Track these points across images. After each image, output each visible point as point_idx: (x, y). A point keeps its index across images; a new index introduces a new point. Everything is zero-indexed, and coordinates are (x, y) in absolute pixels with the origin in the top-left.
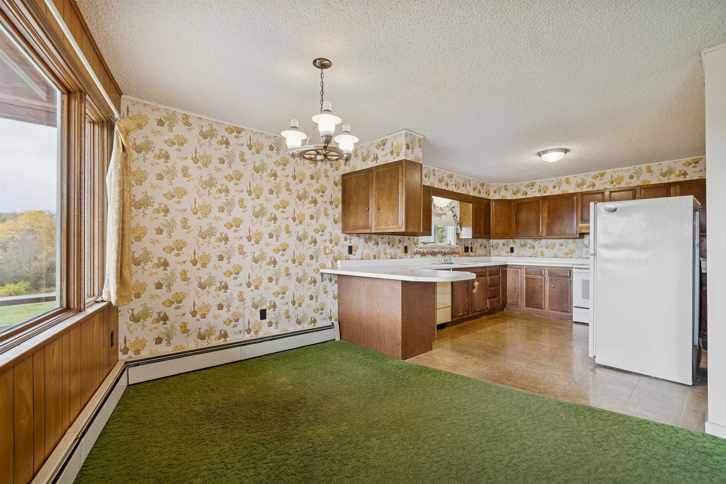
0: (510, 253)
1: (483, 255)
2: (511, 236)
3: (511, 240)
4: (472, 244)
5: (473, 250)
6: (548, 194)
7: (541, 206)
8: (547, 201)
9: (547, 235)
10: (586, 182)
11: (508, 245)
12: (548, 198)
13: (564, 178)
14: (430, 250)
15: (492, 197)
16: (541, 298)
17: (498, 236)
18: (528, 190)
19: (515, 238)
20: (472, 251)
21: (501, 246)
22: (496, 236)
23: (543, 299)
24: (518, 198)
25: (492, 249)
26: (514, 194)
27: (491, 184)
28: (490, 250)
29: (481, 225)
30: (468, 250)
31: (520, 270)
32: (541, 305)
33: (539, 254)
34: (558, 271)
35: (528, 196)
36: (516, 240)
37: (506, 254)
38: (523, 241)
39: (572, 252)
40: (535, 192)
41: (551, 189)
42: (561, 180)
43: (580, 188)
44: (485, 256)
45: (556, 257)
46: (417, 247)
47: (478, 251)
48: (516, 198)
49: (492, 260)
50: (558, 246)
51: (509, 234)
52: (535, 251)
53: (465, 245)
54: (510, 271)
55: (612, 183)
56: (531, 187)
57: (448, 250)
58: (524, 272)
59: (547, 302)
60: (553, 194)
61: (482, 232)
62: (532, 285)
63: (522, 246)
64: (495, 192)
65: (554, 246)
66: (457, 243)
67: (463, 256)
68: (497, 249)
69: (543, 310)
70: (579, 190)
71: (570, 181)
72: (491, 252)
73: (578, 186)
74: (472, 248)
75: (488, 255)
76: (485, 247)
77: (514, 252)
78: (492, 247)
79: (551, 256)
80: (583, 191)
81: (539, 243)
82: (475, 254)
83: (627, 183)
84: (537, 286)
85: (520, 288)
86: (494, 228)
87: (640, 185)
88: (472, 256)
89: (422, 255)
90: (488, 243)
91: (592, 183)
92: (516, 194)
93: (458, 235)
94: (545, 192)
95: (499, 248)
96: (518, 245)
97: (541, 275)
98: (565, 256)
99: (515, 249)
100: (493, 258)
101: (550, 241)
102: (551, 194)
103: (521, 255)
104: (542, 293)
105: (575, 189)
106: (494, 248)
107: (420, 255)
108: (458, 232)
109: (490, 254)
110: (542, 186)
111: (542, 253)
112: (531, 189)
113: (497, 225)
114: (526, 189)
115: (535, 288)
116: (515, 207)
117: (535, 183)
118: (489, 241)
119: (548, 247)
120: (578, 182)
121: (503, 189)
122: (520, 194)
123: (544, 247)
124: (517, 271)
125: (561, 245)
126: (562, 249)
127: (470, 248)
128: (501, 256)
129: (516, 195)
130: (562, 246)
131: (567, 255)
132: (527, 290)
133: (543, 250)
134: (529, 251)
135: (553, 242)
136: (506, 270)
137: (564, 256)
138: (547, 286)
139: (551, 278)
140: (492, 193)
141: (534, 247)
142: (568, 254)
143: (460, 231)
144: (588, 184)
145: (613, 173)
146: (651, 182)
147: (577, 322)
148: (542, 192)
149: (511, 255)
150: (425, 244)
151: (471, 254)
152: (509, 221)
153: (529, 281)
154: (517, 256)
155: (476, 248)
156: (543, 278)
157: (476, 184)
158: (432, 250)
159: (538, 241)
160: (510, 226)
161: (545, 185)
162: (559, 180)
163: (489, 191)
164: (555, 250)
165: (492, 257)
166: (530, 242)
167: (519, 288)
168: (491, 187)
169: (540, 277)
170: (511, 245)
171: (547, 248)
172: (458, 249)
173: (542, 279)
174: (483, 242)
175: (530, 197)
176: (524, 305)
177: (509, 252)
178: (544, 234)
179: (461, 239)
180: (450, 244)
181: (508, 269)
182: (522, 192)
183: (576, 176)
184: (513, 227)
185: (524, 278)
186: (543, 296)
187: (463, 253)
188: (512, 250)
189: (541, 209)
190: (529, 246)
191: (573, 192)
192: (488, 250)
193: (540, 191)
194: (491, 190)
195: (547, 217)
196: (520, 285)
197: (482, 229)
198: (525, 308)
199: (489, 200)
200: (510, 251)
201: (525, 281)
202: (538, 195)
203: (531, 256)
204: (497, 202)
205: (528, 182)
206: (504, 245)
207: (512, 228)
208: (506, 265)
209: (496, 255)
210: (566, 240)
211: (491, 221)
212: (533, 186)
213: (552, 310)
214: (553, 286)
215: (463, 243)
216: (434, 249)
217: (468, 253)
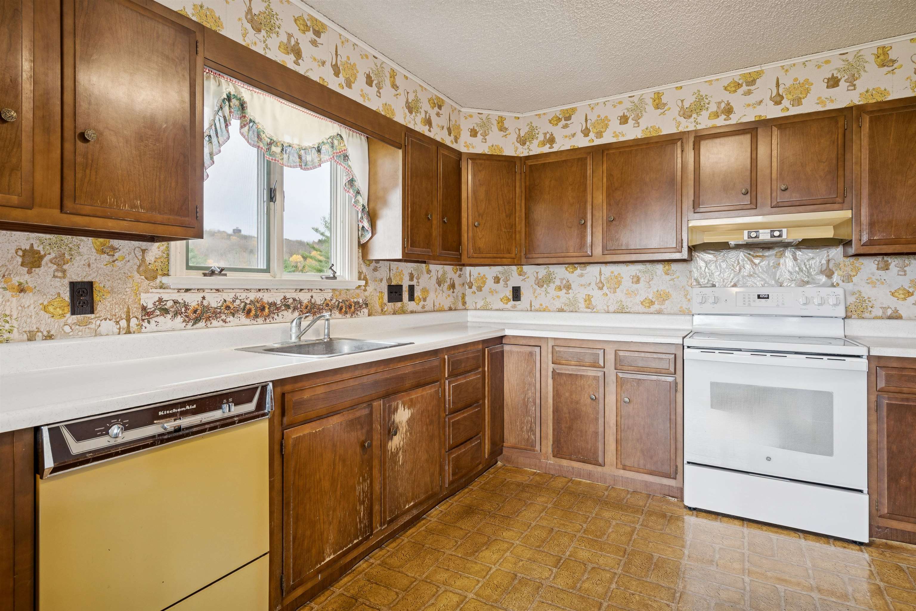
0: (512, 303)
1: (446, 308)
2: (513, 255)
3: (514, 268)
4: (411, 279)
5: (417, 293)
6: (607, 138)
7: (589, 172)
8: (605, 158)
9: (606, 252)
10: (707, 101)
11: (506, 280)
12: (608, 150)
13: (648, 93)
14: (243, 296)
15: (466, 146)
16: (596, 433)
17: (480, 255)
18: (558, 132)
19: (524, 260)
20: (412, 298)
21: (490, 282)
22: (475, 255)
23: (601, 437)
24: (531, 153)
25: (468, 291)
26: (523, 142)
27: (463, 110)
28: (464, 296)
29: (435, 222)
30: (401, 295)
31: (537, 349)
32: (596, 453)
33: (582, 305)
34: (643, 355)
35: (556, 148)
36: (525, 268)
37: (501, 305)
38: (542, 271)
39: (663, 297)
40: (574, 135)
41: (615, 125)
42: (641, 100)
43: (692, 119)
44: (450, 309)
45: (622, 310)
46: (162, 287)
47: (431, 297)
48: (527, 155)
49: (469, 319)
50: (627, 283)
51: (509, 252)
52: (571, 296)
53: (390, 279)
54: (511, 352)
55: (778, 103)
56: (563, 122)
57: (328, 296)
58: (550, 356)
59: (611, 446)
60: (621, 139)
61: (437, 242)
62: (571, 395)
63: (540, 283)
64: (474, 133)
65: (619, 283)
66: (360, 273)
67: (383, 312)
68: (481, 290)
69: (599, 469)
70: (687, 125)
71: (664, 100)
72: (467, 299)
73: (686, 114)
74: (411, 289)
75: (460, 306)
76: (453, 286)
77: (522, 298)
78: (470, 287)
79: (611, 309)
80: (699, 127)
81: (581, 276)
82: (423, 307)
83: (820, 101)
84: (585, 399)
85: (538, 401)
86: (470, 234)
87: (858, 103)
88: (412, 312)
89: (193, 316)
90: (460, 276)
91: (723, 105)
92: (528, 143)
93: (364, 247)
94: (599, 135)
95: (485, 289)
96: (532, 280)
97: (595, 365)
98: (646, 310)
99: (523, 291)
100: (472, 316)
101: (607, 270)
102: (614, 140)
103: (537, 307)
104: (597, 419)
105: (679, 124)
106: (474, 288)
107: (179, 319)
108: (363, 241)
109: (464, 303)
110: (592, 117)
111: (588, 299)
112: (565, 126)
113: (479, 224)
114: (551, 129)
115: (577, 403)
116: (523, 175)
117: (574, 110)
118: (461, 270)
119: (603, 285)
120: (686, 105)
121: (495, 128)
122: (535, 142)
123: (593, 285)
124: (531, 354)
125: (635, 280)
126: (637, 290)
127: (405, 289)
128: (491, 309)
129: (526, 147)
130: (638, 281)
131: (649, 307)
132: (556, 410)
133: (591, 293)
134: (558, 297)
135: (616, 273)
136: (502, 352)
137: (641, 308)
138: (611, 399)
139: (620, 375)
140: (465, 136)
141: (568, 287)
142: (652, 303)
143: (370, 235)
144: (713, 108)
145: (781, 74)
146: (889, 94)
147: (695, 509)
148: (592, 135)
149: (514, 307)
150: (213, 273)
151: (412, 306)
152: (509, 216)
153: (562, 382)
154: (529, 309)
155: (425, 291)
156: (600, 374)
157: (415, 92)
158: (252, 296)
159: (579, 271)
160: (512, 226)
161: (599, 116)
162: (636, 99)
163: (458, 128)
164: (620, 295)
165: (470, 313)
166: (560, 272)
167: (535, 403)
168: (462, 119)
169: (591, 372)
170: (515, 281)
171: (601, 289)
172: (366, 293)
173: (596, 378)
174: (444, 273)
175: (562, 149)
176: (550, 450)
177: (509, 300)
178: (598, 250)
179: (377, 261)
180: (334, 278)
181: (506, 348)
182: (541, 137)
183: (681, 87)
184: (520, 232)
185: (550, 374)
186: (601, 429)
187: (382, 305)
188: (516, 293)
189: (589, 182)
190: (558, 282)
191: (674, 131)
192: (460, 295)
193: (586, 132)
194: (462, 127)
195: (605, 204)
196: (538, 395)
197: (436, 231)
198: (552, 461)
199: (459, 154)
200: (511, 297)
201: (550, 381)
202: (582, 142)
203: (561, 310)
204: (479, 162)
205: (556, 110)
206: (497, 280)
207: (517, 236)
208: (502, 337)
209: (478, 307)
210: (649, 266)
211: (464, 214)
212: (568, 118)
213: (624, 468)
214: (627, 400)
215: (383, 273)
216: (260, 295)
217: (399, 304)
